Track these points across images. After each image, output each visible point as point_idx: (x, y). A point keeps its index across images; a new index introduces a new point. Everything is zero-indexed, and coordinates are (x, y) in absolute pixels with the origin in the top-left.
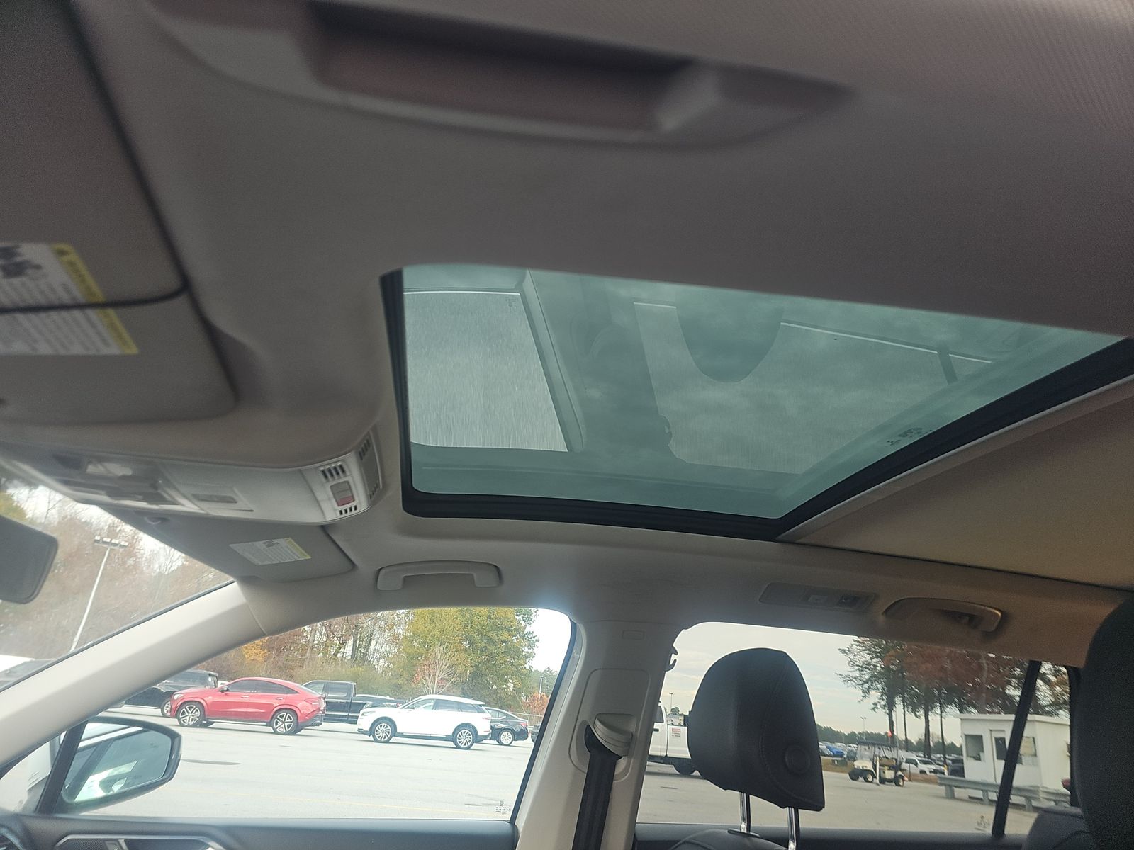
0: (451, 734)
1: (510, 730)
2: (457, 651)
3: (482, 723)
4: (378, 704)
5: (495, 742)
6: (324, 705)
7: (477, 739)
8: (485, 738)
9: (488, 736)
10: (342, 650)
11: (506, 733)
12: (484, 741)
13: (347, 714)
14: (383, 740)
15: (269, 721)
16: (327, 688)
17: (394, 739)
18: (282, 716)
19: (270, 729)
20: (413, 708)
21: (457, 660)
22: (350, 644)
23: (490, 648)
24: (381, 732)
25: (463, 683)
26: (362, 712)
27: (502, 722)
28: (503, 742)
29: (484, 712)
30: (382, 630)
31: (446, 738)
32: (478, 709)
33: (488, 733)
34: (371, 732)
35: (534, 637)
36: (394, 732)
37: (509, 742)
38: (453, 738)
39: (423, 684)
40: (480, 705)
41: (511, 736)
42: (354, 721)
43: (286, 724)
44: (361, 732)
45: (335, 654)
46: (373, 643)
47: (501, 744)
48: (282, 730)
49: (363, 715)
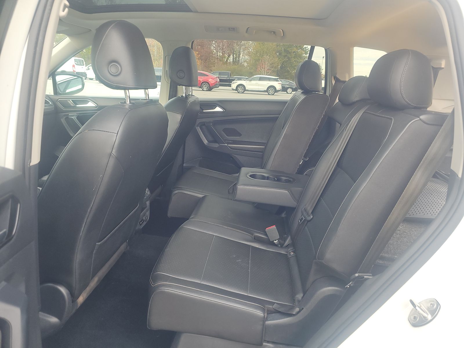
0: (266, 90)
1: (291, 88)
2: (274, 57)
3: (278, 85)
4: (239, 79)
5: (286, 92)
6: (218, 80)
7: (276, 91)
8: (279, 91)
9: (280, 90)
10: (229, 59)
11: (290, 89)
12: (279, 92)
13: (229, 83)
14: (241, 92)
15: (200, 86)
16: (220, 74)
17: (245, 92)
18: (204, 84)
19: (201, 89)
20: (251, 81)
21: (274, 61)
22: (232, 56)
23: (288, 55)
24: (240, 89)
25: (277, 71)
26: (232, 82)
27: (287, 85)
28: (288, 92)
29: (278, 81)
30: (244, 50)
31: (264, 91)
32: (276, 80)
33: (280, 89)
34: (236, 90)
35: (308, 49)
36: (245, 90)
37: (291, 92)
38: (267, 91)
39: (261, 71)
40: (277, 79)
41: (291, 90)
42: (230, 86)
43: (206, 87)
44: (233, 90)
45: (227, 61)
46: (241, 56)
47: (288, 93)
48: (205, 89)
49: (233, 83)
